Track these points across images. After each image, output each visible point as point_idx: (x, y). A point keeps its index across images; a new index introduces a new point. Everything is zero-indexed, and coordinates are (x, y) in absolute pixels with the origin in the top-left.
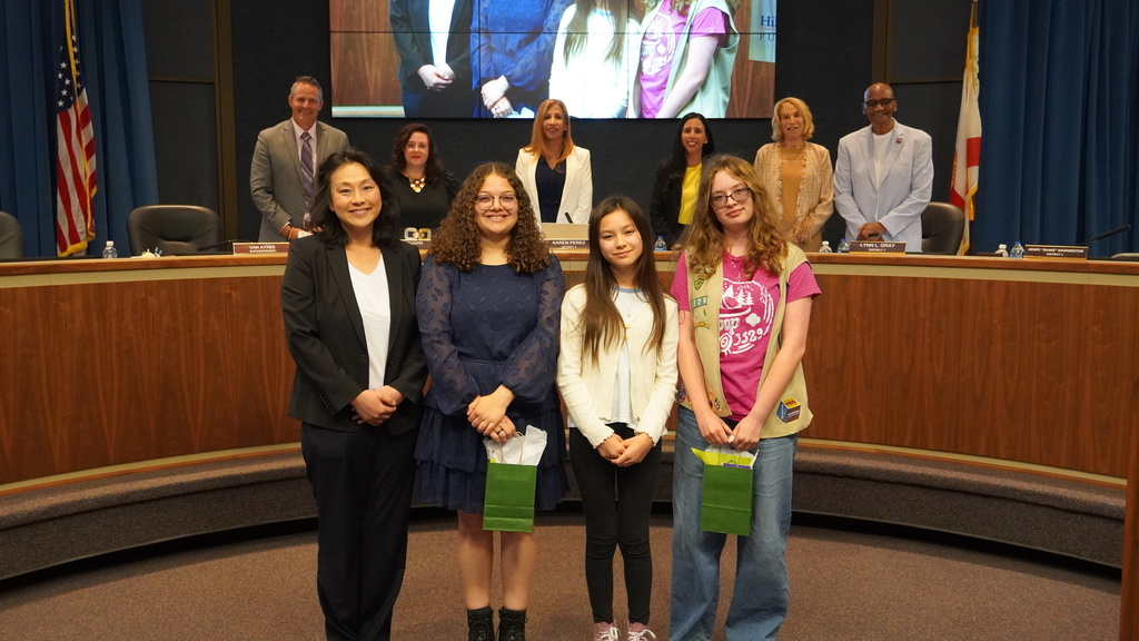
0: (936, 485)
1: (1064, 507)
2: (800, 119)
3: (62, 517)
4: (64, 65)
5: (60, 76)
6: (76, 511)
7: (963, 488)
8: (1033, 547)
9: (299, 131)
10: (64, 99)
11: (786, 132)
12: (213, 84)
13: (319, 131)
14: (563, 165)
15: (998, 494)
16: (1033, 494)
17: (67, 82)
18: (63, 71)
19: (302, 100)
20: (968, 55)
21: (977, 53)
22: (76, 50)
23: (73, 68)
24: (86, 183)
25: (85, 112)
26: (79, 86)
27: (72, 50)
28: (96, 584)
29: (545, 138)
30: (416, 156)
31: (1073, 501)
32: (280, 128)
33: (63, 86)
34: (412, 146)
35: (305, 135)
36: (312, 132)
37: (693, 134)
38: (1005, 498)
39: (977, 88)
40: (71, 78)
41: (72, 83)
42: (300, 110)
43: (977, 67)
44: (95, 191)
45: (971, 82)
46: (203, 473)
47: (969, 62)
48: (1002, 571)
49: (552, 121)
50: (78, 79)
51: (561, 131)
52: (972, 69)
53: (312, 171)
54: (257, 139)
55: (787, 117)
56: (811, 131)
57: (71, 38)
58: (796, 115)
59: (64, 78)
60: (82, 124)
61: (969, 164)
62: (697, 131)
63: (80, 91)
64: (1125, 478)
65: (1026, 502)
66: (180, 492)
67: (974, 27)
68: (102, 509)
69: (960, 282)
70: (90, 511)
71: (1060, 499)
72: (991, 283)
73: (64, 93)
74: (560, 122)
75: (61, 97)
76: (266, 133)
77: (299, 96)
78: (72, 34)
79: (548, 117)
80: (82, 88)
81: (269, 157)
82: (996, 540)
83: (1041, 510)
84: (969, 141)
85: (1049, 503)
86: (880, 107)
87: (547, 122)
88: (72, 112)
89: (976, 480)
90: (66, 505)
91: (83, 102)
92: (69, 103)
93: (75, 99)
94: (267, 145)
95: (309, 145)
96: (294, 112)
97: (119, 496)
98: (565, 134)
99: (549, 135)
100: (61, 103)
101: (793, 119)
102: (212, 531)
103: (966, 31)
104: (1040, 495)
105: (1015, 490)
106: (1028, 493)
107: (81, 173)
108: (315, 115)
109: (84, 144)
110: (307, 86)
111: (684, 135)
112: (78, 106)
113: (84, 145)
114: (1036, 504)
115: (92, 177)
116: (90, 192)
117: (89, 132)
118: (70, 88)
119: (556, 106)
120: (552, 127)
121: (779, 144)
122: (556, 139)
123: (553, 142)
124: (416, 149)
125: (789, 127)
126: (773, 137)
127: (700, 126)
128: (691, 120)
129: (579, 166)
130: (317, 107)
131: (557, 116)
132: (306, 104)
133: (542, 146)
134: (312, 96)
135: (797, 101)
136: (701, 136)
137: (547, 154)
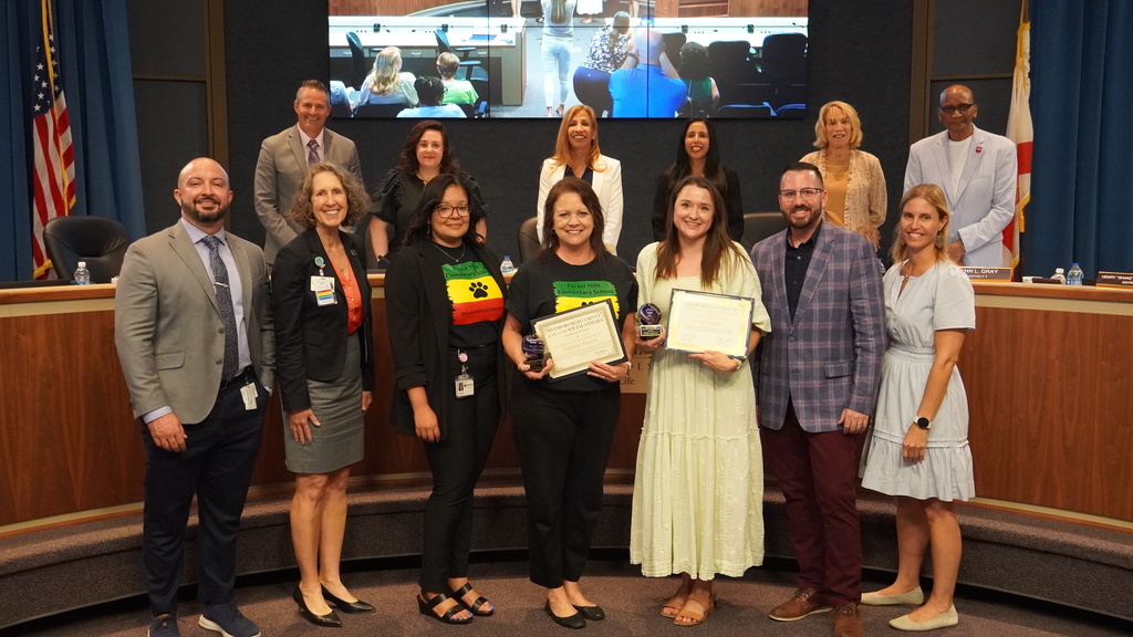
2: (848, 126)
3: (21, 572)
4: (40, 67)
5: (37, 78)
6: (37, 565)
7: (1016, 543)
9: (306, 139)
10: (41, 102)
11: (830, 138)
12: (205, 82)
13: (327, 140)
15: (1056, 550)
17: (44, 85)
18: (39, 73)
19: (308, 105)
20: (1018, 53)
21: (1028, 51)
22: (53, 50)
23: (51, 69)
24: (64, 193)
25: (63, 117)
26: (57, 88)
27: (49, 50)
29: (571, 148)
30: (428, 157)
32: (286, 134)
33: (40, 89)
34: (426, 145)
35: (312, 143)
36: (319, 139)
37: (696, 138)
38: (1064, 555)
39: (1028, 88)
40: (47, 80)
41: (49, 85)
42: (306, 116)
43: (1028, 65)
44: (74, 200)
45: (1021, 82)
47: (1019, 60)
49: (579, 128)
50: (56, 82)
51: (589, 140)
52: (1023, 67)
54: (260, 147)
55: (834, 123)
56: (860, 139)
57: (48, 38)
58: (844, 122)
59: (40, 81)
60: (59, 131)
62: (702, 135)
63: (57, 94)
65: (1088, 560)
67: (1025, 22)
68: (64, 562)
69: (1013, 312)
70: (52, 565)
72: (1047, 314)
73: (41, 96)
74: (587, 128)
75: (37, 101)
76: (271, 140)
77: (305, 101)
78: (49, 33)
79: (575, 124)
80: (60, 91)
81: (275, 167)
83: (1105, 570)
85: (1115, 562)
86: (957, 113)
87: (573, 128)
88: (48, 116)
90: (26, 560)
91: (60, 106)
92: (46, 106)
93: (52, 103)
94: (272, 153)
95: (316, 153)
96: (300, 118)
97: (86, 548)
98: (592, 141)
99: (575, 143)
100: (37, 108)
101: (840, 126)
103: (1016, 27)
104: (1103, 553)
105: (1075, 546)
106: (1091, 550)
107: (59, 182)
108: (323, 121)
109: (62, 151)
110: (314, 90)
111: (688, 140)
112: (55, 110)
113: (62, 153)
114: (1098, 563)
115: (71, 185)
116: (69, 202)
117: (67, 138)
118: (47, 91)
119: (583, 112)
120: (579, 133)
121: (822, 153)
122: (583, 148)
123: (579, 152)
124: (430, 149)
125: (834, 133)
126: (815, 144)
127: (705, 131)
128: (695, 124)
129: (608, 178)
130: (324, 113)
131: (584, 123)
132: (313, 110)
133: (567, 156)
134: (319, 102)
135: (844, 105)
136: (705, 141)
137: (573, 164)
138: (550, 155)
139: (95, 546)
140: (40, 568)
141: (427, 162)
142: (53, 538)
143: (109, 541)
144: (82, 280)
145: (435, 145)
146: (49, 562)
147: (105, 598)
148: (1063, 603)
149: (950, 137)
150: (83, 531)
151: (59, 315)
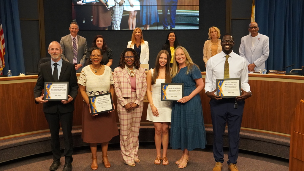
0: (242, 137)
1: (277, 143)
2: (216, 33)
8: (268, 154)
9: (72, 38)
11: (212, 36)
12: (38, 21)
13: (78, 38)
14: (140, 47)
16: (268, 140)
19: (73, 29)
20: (252, 13)
21: (254, 13)
25: (2, 31)
28: (8, 169)
29: (136, 39)
30: (99, 45)
31: (279, 142)
32: (67, 36)
34: (98, 41)
35: (74, 38)
36: (76, 38)
37: (172, 37)
38: (261, 141)
42: (72, 31)
44: (5, 53)
46: (37, 137)
48: (260, 161)
49: (138, 34)
51: (140, 37)
52: (253, 17)
53: (76, 48)
55: (212, 32)
56: (220, 36)
58: (215, 32)
62: (173, 36)
64: (290, 134)
65: (267, 142)
66: (31, 143)
68: (8, 148)
70: (5, 149)
71: (275, 141)
72: (257, 81)
74: (140, 34)
76: (63, 38)
77: (72, 27)
79: (136, 33)
81: (64, 45)
82: (258, 152)
83: (270, 144)
86: (254, 29)
87: (136, 34)
89: (253, 136)
94: (63, 41)
95: (75, 41)
96: (71, 32)
97: (14, 144)
98: (141, 37)
99: (137, 38)
101: (214, 33)
102: (40, 153)
103: (252, 6)
104: (270, 140)
106: (267, 139)
107: (1, 48)
108: (77, 33)
109: (1, 40)
110: (74, 25)
111: (170, 38)
114: (269, 142)
115: (4, 49)
116: (3, 54)
117: (3, 36)
119: (139, 30)
120: (138, 35)
121: (211, 40)
122: (139, 39)
123: (138, 40)
125: (213, 35)
126: (209, 38)
127: (174, 35)
128: (171, 33)
129: (145, 46)
130: (77, 30)
131: (139, 32)
132: (74, 30)
133: (135, 41)
134: (76, 28)
135: (215, 27)
136: (174, 38)
137: (136, 43)
139: (16, 144)
140: (2, 149)
142: (5, 142)
143: (20, 142)
144: (10, 75)
145: (101, 41)
146: (5, 148)
147: (19, 157)
148: (261, 153)
149: (252, 36)
150: (13, 140)
151: (5, 84)
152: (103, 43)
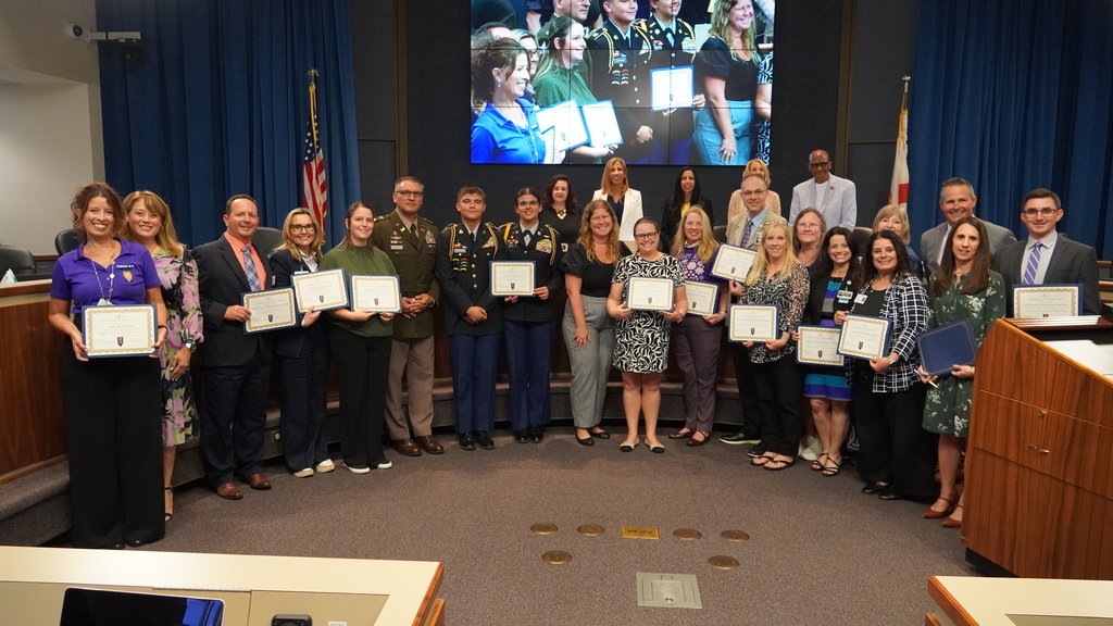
2: (763, 173)
4: (309, 134)
5: (307, 141)
10: (309, 155)
12: (395, 142)
14: (623, 199)
17: (311, 145)
18: (308, 138)
20: (900, 129)
21: (906, 127)
22: (316, 124)
23: (315, 136)
24: (320, 209)
25: (321, 163)
26: (318, 147)
27: (314, 124)
29: (611, 183)
30: (560, 196)
33: (309, 148)
34: (557, 189)
37: (688, 180)
39: (906, 150)
40: (313, 142)
41: (313, 145)
43: (906, 136)
44: (325, 213)
45: (902, 146)
47: (900, 133)
49: (616, 172)
50: (318, 143)
51: (622, 180)
52: (903, 137)
57: (314, 117)
58: (761, 169)
59: (309, 143)
60: (318, 173)
61: (900, 201)
63: (318, 150)
67: (904, 109)
73: (309, 151)
74: (621, 172)
75: (307, 155)
78: (314, 114)
79: (614, 170)
80: (320, 148)
84: (901, 186)
87: (612, 173)
88: (313, 163)
91: (320, 157)
92: (312, 158)
93: (315, 156)
99: (614, 182)
100: (307, 158)
103: (899, 112)
107: (318, 202)
109: (320, 184)
111: (683, 182)
112: (317, 160)
115: (324, 204)
117: (323, 175)
118: (312, 149)
119: (618, 162)
120: (617, 176)
122: (618, 185)
123: (616, 187)
124: (560, 191)
127: (692, 175)
128: (686, 171)
131: (619, 169)
133: (609, 189)
136: (693, 182)
137: (612, 194)
138: (599, 189)
141: (558, 199)
145: (563, 189)
149: (816, 181)
152: (569, 193)
